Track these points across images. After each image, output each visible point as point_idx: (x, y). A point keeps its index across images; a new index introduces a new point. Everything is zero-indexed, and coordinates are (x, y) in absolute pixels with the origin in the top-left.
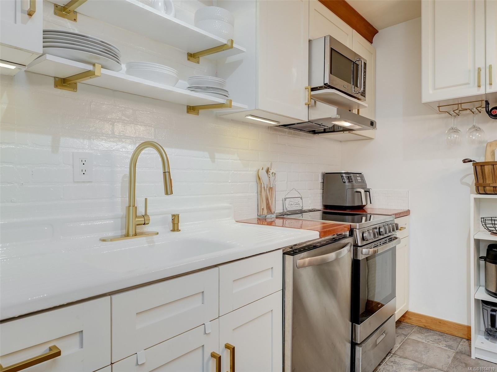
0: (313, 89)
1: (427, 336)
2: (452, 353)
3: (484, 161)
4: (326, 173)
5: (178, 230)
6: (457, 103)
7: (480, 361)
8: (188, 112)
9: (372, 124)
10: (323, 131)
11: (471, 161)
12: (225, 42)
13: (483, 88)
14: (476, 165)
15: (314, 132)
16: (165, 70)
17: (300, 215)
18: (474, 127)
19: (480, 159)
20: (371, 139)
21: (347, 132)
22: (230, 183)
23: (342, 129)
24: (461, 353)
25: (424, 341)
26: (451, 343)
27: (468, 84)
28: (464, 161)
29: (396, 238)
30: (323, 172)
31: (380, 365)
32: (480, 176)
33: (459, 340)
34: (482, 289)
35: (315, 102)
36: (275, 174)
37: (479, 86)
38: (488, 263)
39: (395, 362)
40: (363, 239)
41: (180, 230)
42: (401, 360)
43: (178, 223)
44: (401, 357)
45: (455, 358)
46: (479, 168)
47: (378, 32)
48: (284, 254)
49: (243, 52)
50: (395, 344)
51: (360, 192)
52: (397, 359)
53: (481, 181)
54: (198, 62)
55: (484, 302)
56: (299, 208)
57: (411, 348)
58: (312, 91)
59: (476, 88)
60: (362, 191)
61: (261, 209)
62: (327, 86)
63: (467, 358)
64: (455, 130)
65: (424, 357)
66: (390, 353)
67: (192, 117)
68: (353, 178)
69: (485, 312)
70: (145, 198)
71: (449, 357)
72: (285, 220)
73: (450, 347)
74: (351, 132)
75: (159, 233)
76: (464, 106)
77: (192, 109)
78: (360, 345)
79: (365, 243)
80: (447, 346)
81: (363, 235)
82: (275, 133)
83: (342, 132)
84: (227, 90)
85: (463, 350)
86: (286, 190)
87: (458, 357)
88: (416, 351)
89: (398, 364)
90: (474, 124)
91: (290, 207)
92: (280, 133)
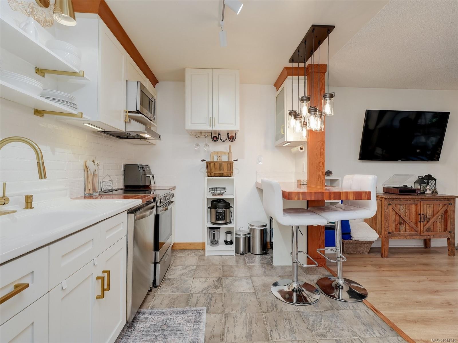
0: (130, 112)
1: (185, 253)
2: (197, 257)
3: (209, 161)
4: (127, 165)
5: (31, 208)
6: (200, 132)
7: (209, 257)
8: (35, 114)
9: (159, 137)
10: (126, 137)
11: (205, 161)
12: (77, 71)
13: (211, 127)
14: (207, 163)
15: (120, 138)
16: (33, 82)
17: (112, 192)
18: (206, 144)
19: (208, 160)
20: (154, 145)
21: (143, 140)
22: (65, 170)
23: (139, 138)
24: (201, 256)
25: (184, 256)
26: (196, 253)
27: (206, 124)
28: (203, 161)
29: (173, 202)
30: (125, 164)
31: (166, 273)
32: (209, 168)
33: (199, 250)
34: (209, 223)
35: (130, 120)
36: (99, 165)
37: (210, 126)
38: (212, 209)
39: (173, 270)
40: (161, 202)
41: (33, 208)
42: (176, 267)
43: (32, 202)
44: (175, 266)
45: (199, 258)
46: (208, 164)
47: (158, 82)
48: (128, 213)
49: (88, 80)
50: (171, 261)
51: (149, 177)
52: (173, 268)
53: (209, 171)
54: (44, 76)
55: (210, 228)
56: (111, 188)
57: (179, 261)
58: (129, 113)
59: (209, 127)
60: (151, 176)
61: (88, 189)
62: (138, 112)
63: (204, 257)
64: (198, 145)
65: (186, 262)
66: (169, 266)
67: (37, 118)
68: (145, 168)
69: (210, 233)
70: (4, 183)
71: (196, 259)
72: (102, 196)
73: (196, 255)
74: (146, 140)
75: (17, 211)
76: (203, 134)
77: (38, 112)
78: (159, 263)
79: (162, 204)
80: (194, 255)
81: (160, 201)
82: (96, 135)
83: (140, 140)
84: (76, 104)
85: (202, 254)
86: (103, 176)
87: (200, 258)
88: (182, 261)
89: (174, 270)
90: (206, 143)
91: (105, 187)
92: (99, 136)
